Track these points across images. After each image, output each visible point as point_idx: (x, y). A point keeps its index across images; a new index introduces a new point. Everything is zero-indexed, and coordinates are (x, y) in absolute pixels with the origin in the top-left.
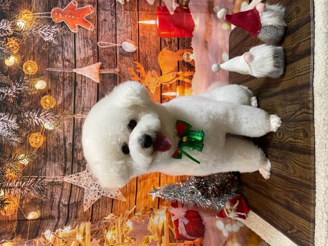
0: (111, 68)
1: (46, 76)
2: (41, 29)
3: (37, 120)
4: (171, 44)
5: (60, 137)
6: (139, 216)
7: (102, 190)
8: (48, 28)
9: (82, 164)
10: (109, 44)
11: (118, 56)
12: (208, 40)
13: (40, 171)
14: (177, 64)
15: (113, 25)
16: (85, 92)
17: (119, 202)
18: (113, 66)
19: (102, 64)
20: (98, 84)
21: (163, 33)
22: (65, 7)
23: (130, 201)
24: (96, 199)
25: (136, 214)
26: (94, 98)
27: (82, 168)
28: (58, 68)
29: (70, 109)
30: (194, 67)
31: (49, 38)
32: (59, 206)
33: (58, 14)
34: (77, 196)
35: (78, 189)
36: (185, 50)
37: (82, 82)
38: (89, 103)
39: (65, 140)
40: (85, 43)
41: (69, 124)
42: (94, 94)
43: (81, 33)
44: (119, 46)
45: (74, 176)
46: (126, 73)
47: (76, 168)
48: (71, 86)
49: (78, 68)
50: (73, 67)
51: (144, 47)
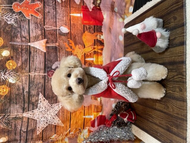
0: (53, 43)
1: (9, 47)
2: (5, 16)
3: (4, 76)
4: (90, 29)
5: (20, 88)
6: (72, 134)
7: (49, 120)
8: (11, 15)
9: (35, 105)
10: (52, 28)
11: (57, 35)
12: (111, 28)
13: (7, 110)
14: (94, 41)
15: (54, 16)
16: (37, 58)
17: (60, 127)
18: (55, 41)
19: (47, 40)
20: (45, 53)
21: (85, 22)
22: (22, 2)
23: (66, 126)
24: (45, 126)
25: (70, 133)
26: (42, 62)
27: (35, 107)
28: (18, 42)
29: (27, 69)
30: (104, 44)
31: (11, 22)
32: (20, 133)
33: (17, 6)
34: (32, 125)
35: (33, 121)
36: (98, 33)
37: (34, 51)
38: (39, 65)
39: (23, 89)
40: (36, 26)
41: (26, 79)
42: (42, 59)
43: (33, 19)
44: (58, 29)
45: (30, 112)
46: (63, 46)
47: (31, 107)
48: (27, 54)
49: (31, 42)
50: (28, 42)
51: (74, 30)
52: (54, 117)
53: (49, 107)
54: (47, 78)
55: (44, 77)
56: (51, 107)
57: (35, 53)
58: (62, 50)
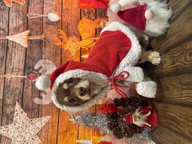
0: (38, 35)
4: (90, 14)
7: (26, 141)
9: (10, 118)
10: (37, 16)
11: (44, 26)
14: (95, 31)
16: (15, 55)
18: (40, 33)
19: (31, 32)
20: (26, 48)
21: (83, 5)
26: (22, 60)
27: (10, 121)
29: (2, 70)
35: (7, 140)
36: (102, 19)
37: (12, 47)
38: (18, 64)
40: (17, 15)
41: (1, 82)
42: (22, 57)
43: (14, 7)
44: (45, 17)
45: (4, 128)
46: (51, 39)
47: (5, 121)
48: (4, 50)
49: (10, 35)
50: (6, 35)
51: (66, 17)
52: (34, 138)
53: (28, 123)
54: (26, 82)
55: (23, 81)
56: (31, 122)
57: (13, 48)
58: (49, 44)
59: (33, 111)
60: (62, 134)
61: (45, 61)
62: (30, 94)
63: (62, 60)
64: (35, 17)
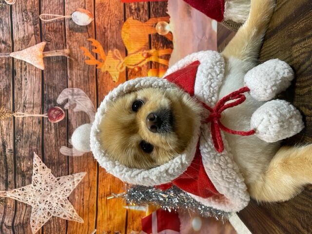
0: (59, 49)
4: (139, 11)
7: (53, 208)
9: (27, 176)
10: (55, 17)
11: (67, 32)
14: (147, 38)
16: (27, 82)
17: (76, 224)
18: (61, 46)
19: (47, 44)
20: (42, 71)
23: (89, 223)
24: (46, 221)
26: (37, 90)
27: (27, 181)
29: (9, 106)
32: (2, 227)
34: (23, 216)
35: (25, 207)
36: (159, 19)
37: (21, 69)
38: (32, 97)
39: (4, 145)
40: (24, 17)
41: (8, 124)
42: (38, 85)
43: (19, 4)
44: (68, 19)
45: (19, 191)
46: (79, 55)
47: (20, 180)
48: (8, 75)
49: (16, 51)
50: (10, 51)
51: (102, 18)
52: (64, 204)
53: (53, 183)
54: (47, 123)
55: (42, 122)
56: (58, 182)
57: (23, 71)
58: (77, 64)
59: (59, 165)
60: (104, 197)
61: (73, 90)
62: (54, 141)
63: (99, 88)
64: (52, 19)
